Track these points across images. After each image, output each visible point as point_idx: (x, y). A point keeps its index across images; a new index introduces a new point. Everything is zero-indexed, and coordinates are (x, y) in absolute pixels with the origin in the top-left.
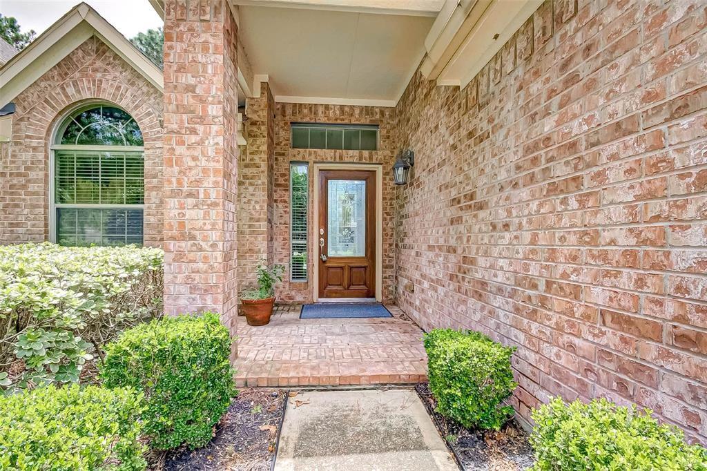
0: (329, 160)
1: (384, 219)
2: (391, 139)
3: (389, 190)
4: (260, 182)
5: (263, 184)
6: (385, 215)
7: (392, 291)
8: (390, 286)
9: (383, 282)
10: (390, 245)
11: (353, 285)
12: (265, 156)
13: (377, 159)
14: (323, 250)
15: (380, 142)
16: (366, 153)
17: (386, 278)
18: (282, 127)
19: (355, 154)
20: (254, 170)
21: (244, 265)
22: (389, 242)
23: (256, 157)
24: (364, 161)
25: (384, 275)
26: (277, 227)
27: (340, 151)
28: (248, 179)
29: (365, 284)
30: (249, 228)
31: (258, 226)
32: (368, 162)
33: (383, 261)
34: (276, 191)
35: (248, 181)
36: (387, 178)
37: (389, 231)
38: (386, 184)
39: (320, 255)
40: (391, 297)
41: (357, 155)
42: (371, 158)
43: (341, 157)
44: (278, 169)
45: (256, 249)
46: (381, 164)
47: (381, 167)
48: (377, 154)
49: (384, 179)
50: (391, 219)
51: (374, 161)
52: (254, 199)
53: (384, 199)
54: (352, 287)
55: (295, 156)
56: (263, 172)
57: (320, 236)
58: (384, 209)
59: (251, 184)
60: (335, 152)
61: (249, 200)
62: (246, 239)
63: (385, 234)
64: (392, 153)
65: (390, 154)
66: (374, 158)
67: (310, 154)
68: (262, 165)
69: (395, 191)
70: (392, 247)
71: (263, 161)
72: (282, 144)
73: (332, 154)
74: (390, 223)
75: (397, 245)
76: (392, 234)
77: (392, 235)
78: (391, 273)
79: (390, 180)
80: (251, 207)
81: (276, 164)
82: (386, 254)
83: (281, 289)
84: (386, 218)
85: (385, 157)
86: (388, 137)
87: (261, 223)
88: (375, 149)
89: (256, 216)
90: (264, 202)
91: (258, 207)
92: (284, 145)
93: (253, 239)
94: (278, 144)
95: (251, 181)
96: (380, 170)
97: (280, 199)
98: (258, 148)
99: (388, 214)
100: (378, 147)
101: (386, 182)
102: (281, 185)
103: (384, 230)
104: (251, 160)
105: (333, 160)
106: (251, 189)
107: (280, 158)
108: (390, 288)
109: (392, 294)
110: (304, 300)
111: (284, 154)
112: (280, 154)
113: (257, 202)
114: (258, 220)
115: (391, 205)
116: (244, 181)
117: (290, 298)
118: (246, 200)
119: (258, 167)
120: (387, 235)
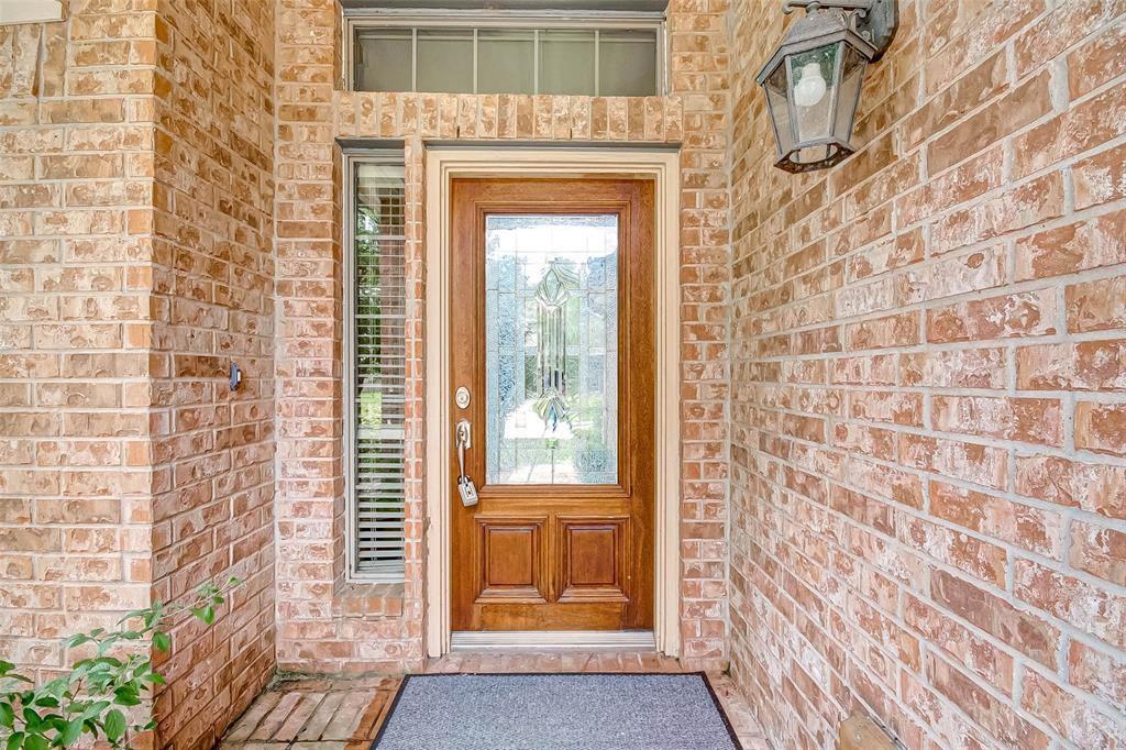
0: (481, 133)
1: (688, 352)
2: (713, 48)
3: (706, 244)
4: (118, 188)
5: (133, 194)
6: (692, 337)
7: (721, 624)
8: (709, 605)
9: (684, 590)
10: (712, 449)
11: (576, 585)
12: (142, 68)
13: (658, 129)
14: (470, 463)
15: (669, 60)
16: (618, 107)
17: (694, 573)
18: (305, 14)
19: (576, 109)
20: (96, 133)
21: (49, 576)
22: (705, 437)
23: (104, 75)
24: (610, 135)
25: (689, 562)
26: (287, 384)
27: (523, 98)
28: (66, 174)
29: (616, 581)
30: (70, 402)
31: (110, 395)
32: (625, 139)
33: (685, 510)
34: (282, 252)
35: (65, 182)
36: (700, 194)
37: (706, 397)
38: (693, 220)
39: (455, 483)
40: (714, 644)
41: (587, 112)
42: (636, 125)
43: (525, 123)
44: (291, 167)
45: (101, 503)
46: (676, 146)
47: (672, 159)
48: (659, 106)
49: (687, 200)
50: (714, 351)
51: (649, 135)
52: (92, 267)
53: (687, 275)
54: (570, 595)
55: (352, 119)
56: (132, 140)
57: (455, 414)
58: (688, 313)
59: (79, 199)
60: (504, 102)
61: (69, 274)
62: (52, 456)
63: (689, 409)
64: (717, 101)
65: (709, 107)
66: (650, 120)
67: (410, 112)
68: (130, 107)
69: (728, 248)
70: (718, 458)
71: (136, 88)
72: (306, 76)
73: (492, 111)
74: (709, 367)
75: (739, 454)
76: (720, 408)
77: (717, 412)
78: (713, 557)
79: (710, 203)
80: (77, 308)
81: (285, 149)
82: (697, 483)
83: (304, 616)
84: (694, 348)
85: (688, 118)
86: (702, 45)
87: (125, 381)
88: (650, 89)
89: (101, 346)
90: (133, 280)
91: (106, 306)
92: (313, 79)
93: (85, 455)
94: (290, 76)
95: (77, 182)
96: (668, 173)
97: (297, 282)
98: (114, 29)
99: (701, 332)
100: (663, 79)
101: (692, 212)
102: (302, 227)
103: (687, 391)
104: (81, 87)
105: (494, 134)
106: (78, 220)
107: (300, 129)
108: (708, 612)
109: (719, 635)
110: (388, 658)
111: (311, 114)
112: (298, 115)
113: (101, 282)
114: (109, 368)
115: (713, 298)
116: (46, 183)
117: (338, 650)
118: (55, 272)
119: (109, 118)
120: (697, 411)
